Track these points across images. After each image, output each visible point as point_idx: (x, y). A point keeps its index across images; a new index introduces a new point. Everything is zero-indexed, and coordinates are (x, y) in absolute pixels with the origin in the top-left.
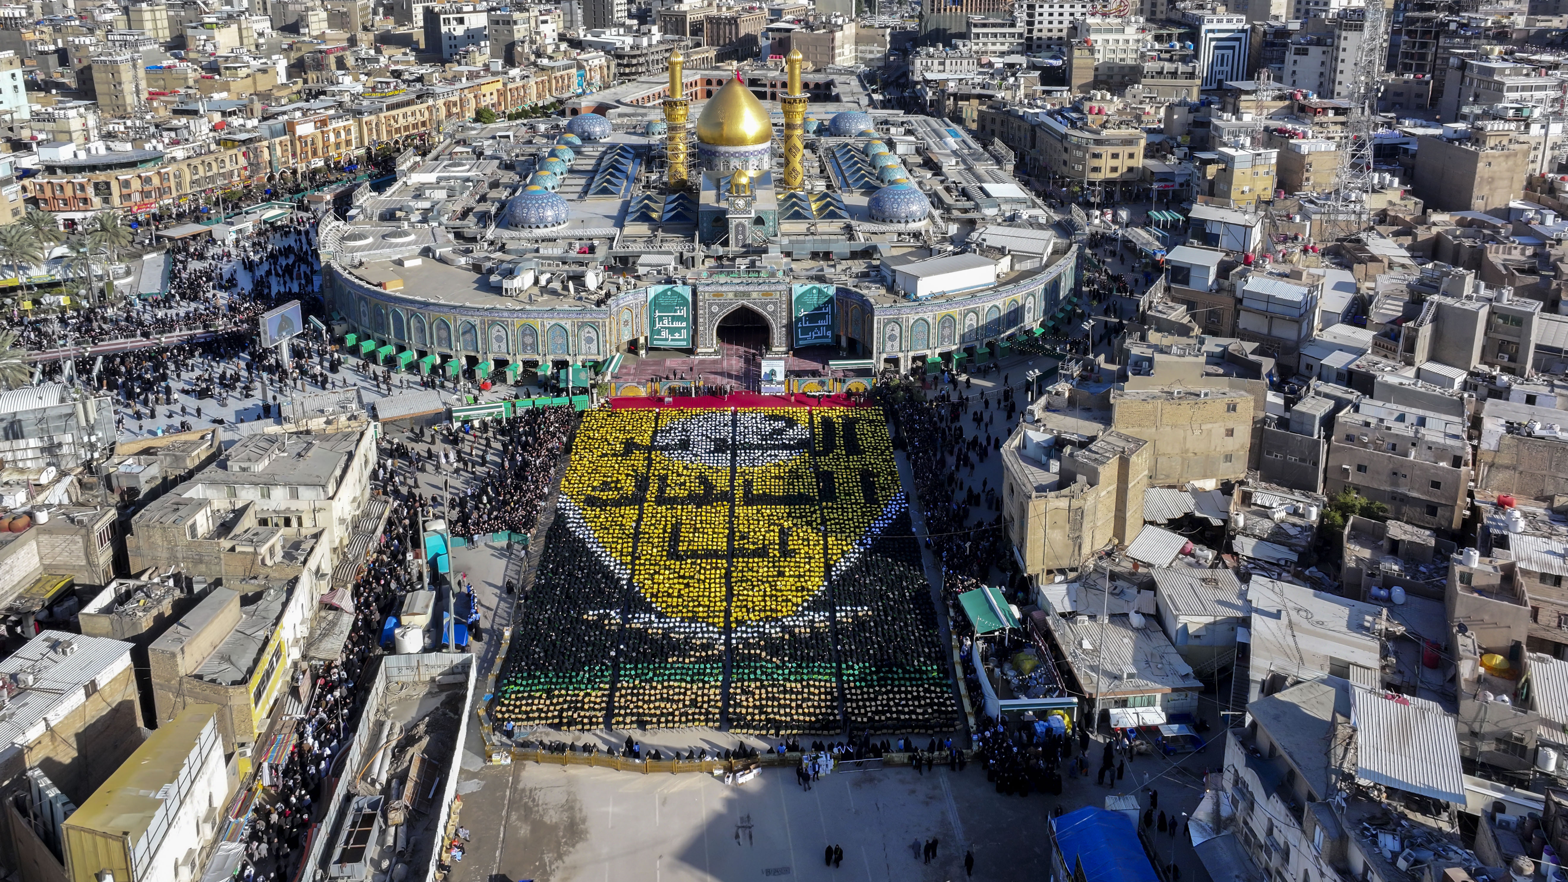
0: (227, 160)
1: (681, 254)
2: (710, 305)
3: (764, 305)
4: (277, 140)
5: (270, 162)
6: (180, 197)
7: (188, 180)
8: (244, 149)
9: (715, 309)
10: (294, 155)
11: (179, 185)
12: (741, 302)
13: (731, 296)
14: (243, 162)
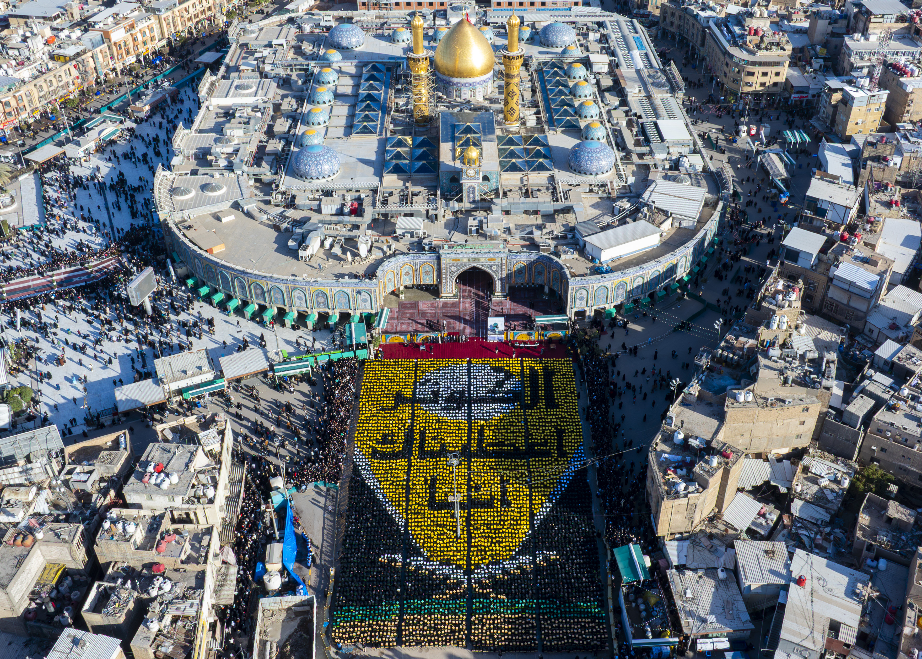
0: (63, 75)
1: (427, 211)
2: (450, 267)
3: (490, 266)
4: (98, 49)
5: (95, 68)
6: (33, 111)
7: (36, 96)
8: (74, 62)
9: (454, 269)
10: (112, 58)
11: (31, 102)
12: (472, 265)
13: (465, 260)
14: (75, 73)
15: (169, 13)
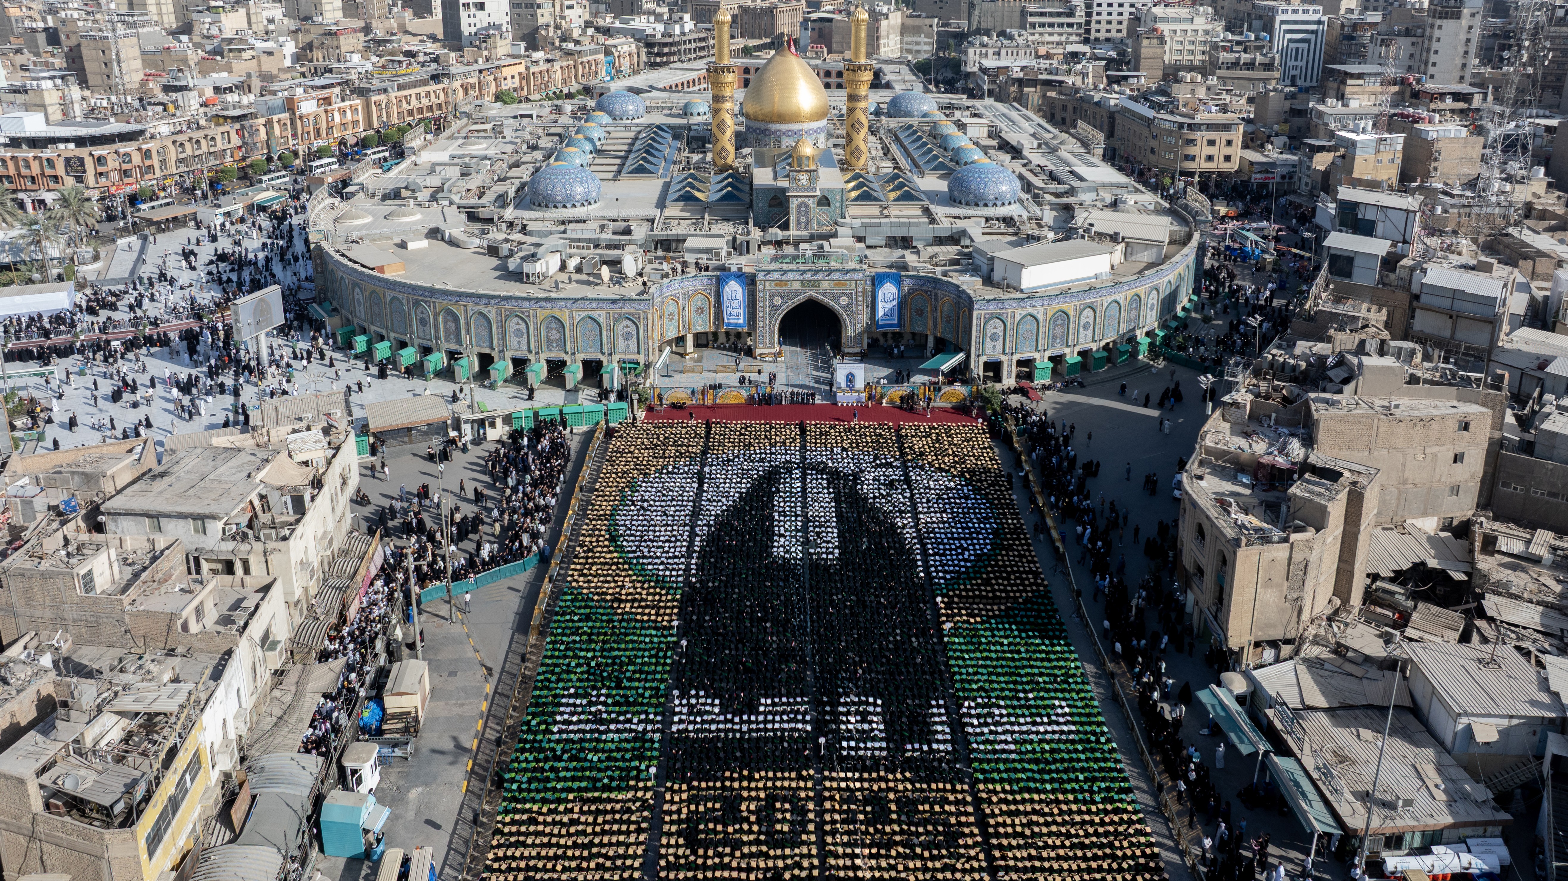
0: (219, 138)
1: (734, 239)
2: (772, 297)
3: (836, 298)
4: (275, 118)
5: (267, 141)
6: (165, 178)
7: (174, 159)
8: (237, 126)
9: (777, 301)
10: (295, 135)
11: (163, 163)
12: (808, 293)
13: (797, 285)
14: (236, 140)
15: (382, 97)
